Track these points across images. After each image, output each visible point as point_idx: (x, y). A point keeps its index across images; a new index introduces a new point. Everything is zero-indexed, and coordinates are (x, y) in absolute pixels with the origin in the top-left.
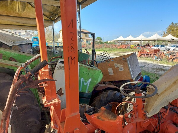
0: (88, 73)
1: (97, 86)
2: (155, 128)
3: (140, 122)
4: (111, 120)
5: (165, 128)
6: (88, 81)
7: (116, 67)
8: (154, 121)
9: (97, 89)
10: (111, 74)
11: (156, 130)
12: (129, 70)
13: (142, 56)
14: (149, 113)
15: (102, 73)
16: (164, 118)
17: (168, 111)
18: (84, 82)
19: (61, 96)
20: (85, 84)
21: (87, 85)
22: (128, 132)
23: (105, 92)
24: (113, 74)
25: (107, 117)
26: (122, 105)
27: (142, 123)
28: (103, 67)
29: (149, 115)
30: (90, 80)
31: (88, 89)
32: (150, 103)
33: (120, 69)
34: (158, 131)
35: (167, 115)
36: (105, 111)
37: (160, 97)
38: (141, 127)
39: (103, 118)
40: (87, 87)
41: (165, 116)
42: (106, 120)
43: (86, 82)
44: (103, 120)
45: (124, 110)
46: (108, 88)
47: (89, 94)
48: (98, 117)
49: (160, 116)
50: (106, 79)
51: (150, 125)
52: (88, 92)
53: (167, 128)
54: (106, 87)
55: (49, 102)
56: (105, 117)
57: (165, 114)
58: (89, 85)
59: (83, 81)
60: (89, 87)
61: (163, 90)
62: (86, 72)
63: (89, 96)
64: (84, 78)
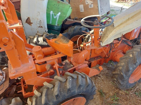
0: (57, 7)
1: (67, 20)
2: (106, 54)
3: (95, 49)
4: (64, 43)
5: (115, 55)
6: (58, 15)
7: (86, 4)
8: (107, 50)
9: (66, 23)
10: (82, 11)
11: (107, 56)
12: (97, 7)
13: (120, 1)
14: (103, 43)
15: (71, 8)
16: (116, 47)
17: (120, 42)
18: (54, 15)
19: (30, 25)
20: (55, 17)
21: (56, 18)
22: (83, 55)
23: (73, 27)
24: (84, 11)
25: (63, 41)
26: (86, 38)
27: (96, 50)
28: (76, 4)
29: (103, 44)
30: (59, 13)
31: (58, 22)
32: (106, 35)
33: (91, 6)
34: (108, 57)
35: (118, 46)
36: (62, 37)
37: (115, 30)
38: (95, 53)
39: (59, 42)
40: (56, 20)
41: (117, 46)
42: (61, 43)
43: (55, 15)
44: (59, 44)
45: (86, 41)
46: (76, 22)
47: (59, 27)
48: (55, 42)
49: (113, 46)
50: (77, 16)
51: (102, 52)
52: (58, 25)
53: (116, 55)
54: (74, 22)
55: (11, 26)
56: (61, 42)
57: (117, 44)
58: (59, 18)
59: (52, 15)
60: (58, 20)
61: (120, 24)
62: (55, 6)
63: (59, 29)
64: (53, 11)
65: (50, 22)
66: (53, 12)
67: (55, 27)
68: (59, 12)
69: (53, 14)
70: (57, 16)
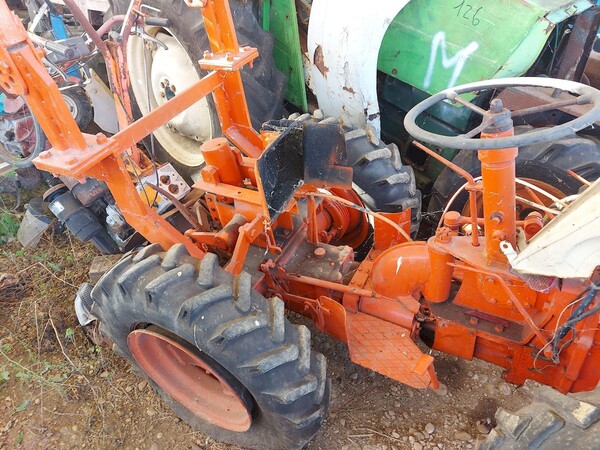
0: (471, 14)
6: (461, 53)
15: (545, 24)
18: (444, 52)
19: (323, 74)
20: (446, 63)
21: (453, 68)
30: (473, 47)
40: (450, 77)
43: (450, 54)
47: (458, 114)
58: (463, 70)
59: (439, 49)
62: (464, 9)
63: (458, 120)
64: (446, 34)
65: (423, 81)
66: (447, 40)
67: (445, 107)
68: (471, 41)
69: (444, 45)
70: (457, 55)
